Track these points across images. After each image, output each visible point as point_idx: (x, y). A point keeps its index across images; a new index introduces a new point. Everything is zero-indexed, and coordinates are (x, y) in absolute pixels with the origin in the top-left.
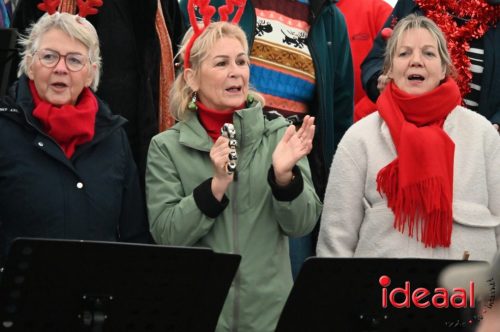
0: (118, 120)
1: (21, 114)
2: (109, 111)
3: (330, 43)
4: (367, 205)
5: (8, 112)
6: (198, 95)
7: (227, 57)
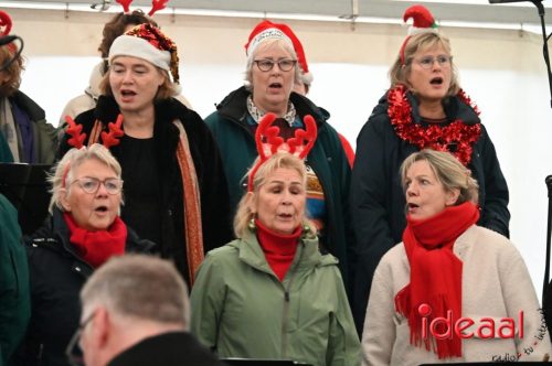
0: (146, 244)
1: (59, 243)
2: (137, 237)
3: (330, 159)
4: (396, 323)
5: (46, 241)
6: (256, 216)
7: (282, 183)
